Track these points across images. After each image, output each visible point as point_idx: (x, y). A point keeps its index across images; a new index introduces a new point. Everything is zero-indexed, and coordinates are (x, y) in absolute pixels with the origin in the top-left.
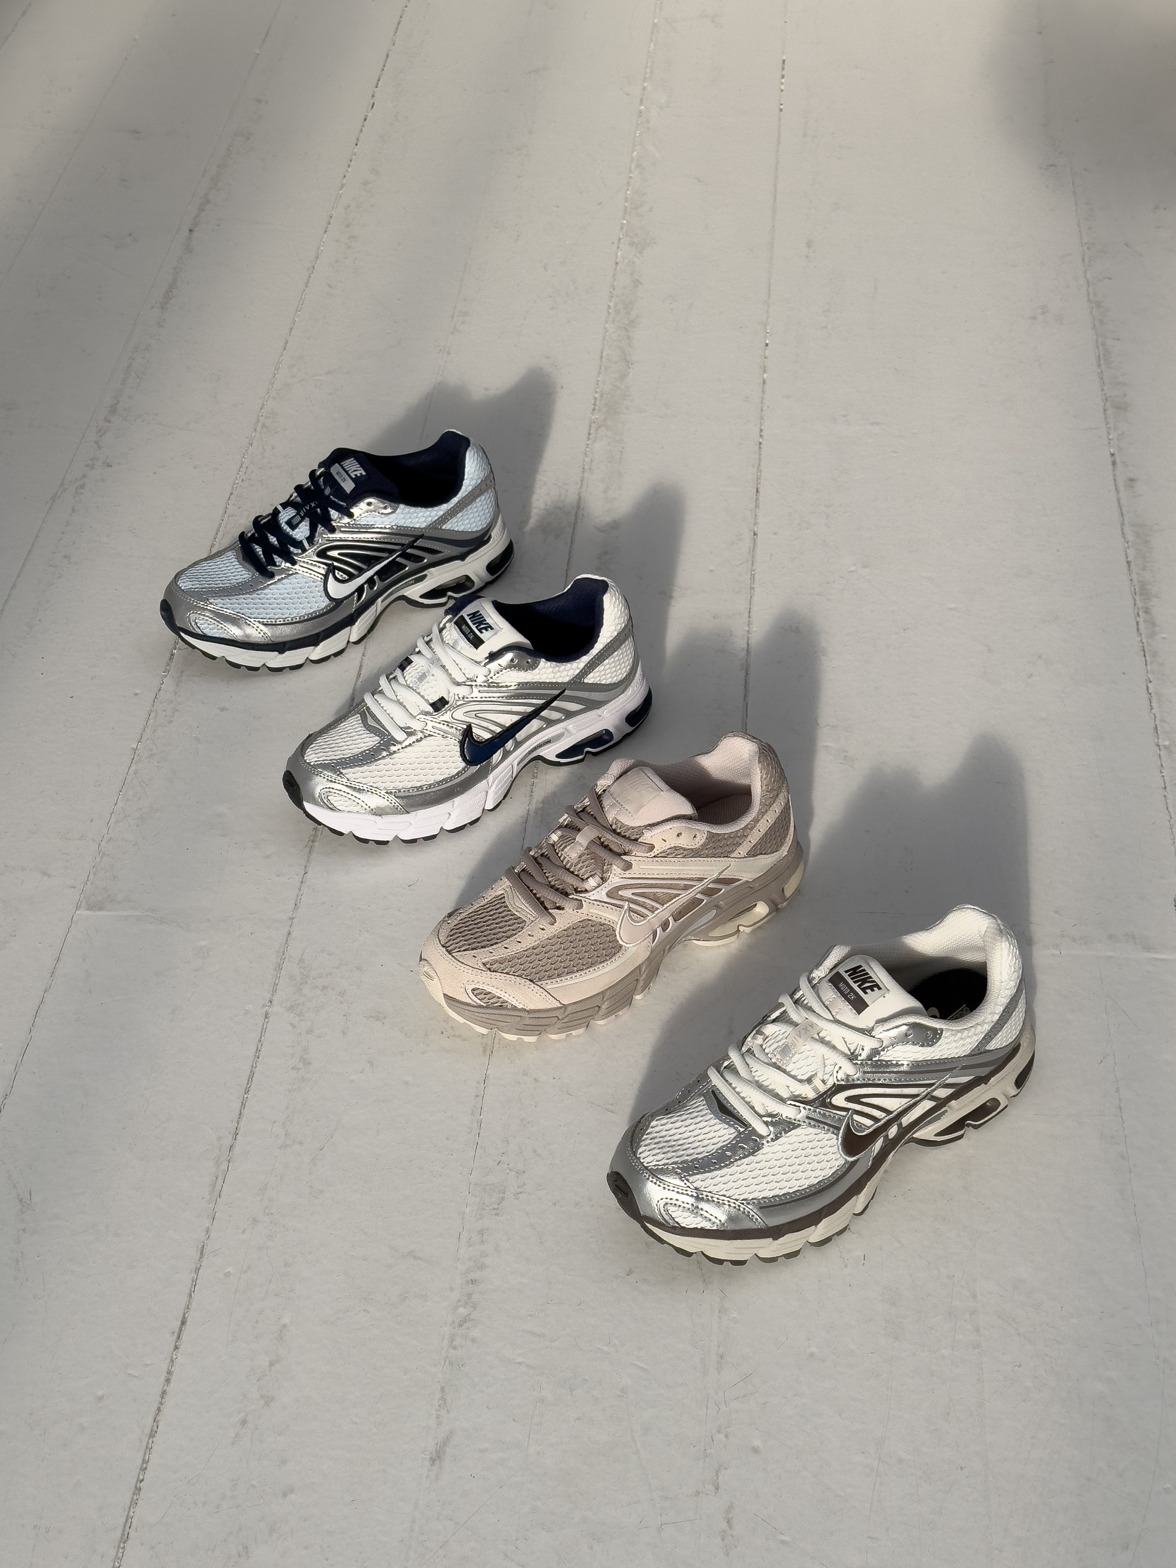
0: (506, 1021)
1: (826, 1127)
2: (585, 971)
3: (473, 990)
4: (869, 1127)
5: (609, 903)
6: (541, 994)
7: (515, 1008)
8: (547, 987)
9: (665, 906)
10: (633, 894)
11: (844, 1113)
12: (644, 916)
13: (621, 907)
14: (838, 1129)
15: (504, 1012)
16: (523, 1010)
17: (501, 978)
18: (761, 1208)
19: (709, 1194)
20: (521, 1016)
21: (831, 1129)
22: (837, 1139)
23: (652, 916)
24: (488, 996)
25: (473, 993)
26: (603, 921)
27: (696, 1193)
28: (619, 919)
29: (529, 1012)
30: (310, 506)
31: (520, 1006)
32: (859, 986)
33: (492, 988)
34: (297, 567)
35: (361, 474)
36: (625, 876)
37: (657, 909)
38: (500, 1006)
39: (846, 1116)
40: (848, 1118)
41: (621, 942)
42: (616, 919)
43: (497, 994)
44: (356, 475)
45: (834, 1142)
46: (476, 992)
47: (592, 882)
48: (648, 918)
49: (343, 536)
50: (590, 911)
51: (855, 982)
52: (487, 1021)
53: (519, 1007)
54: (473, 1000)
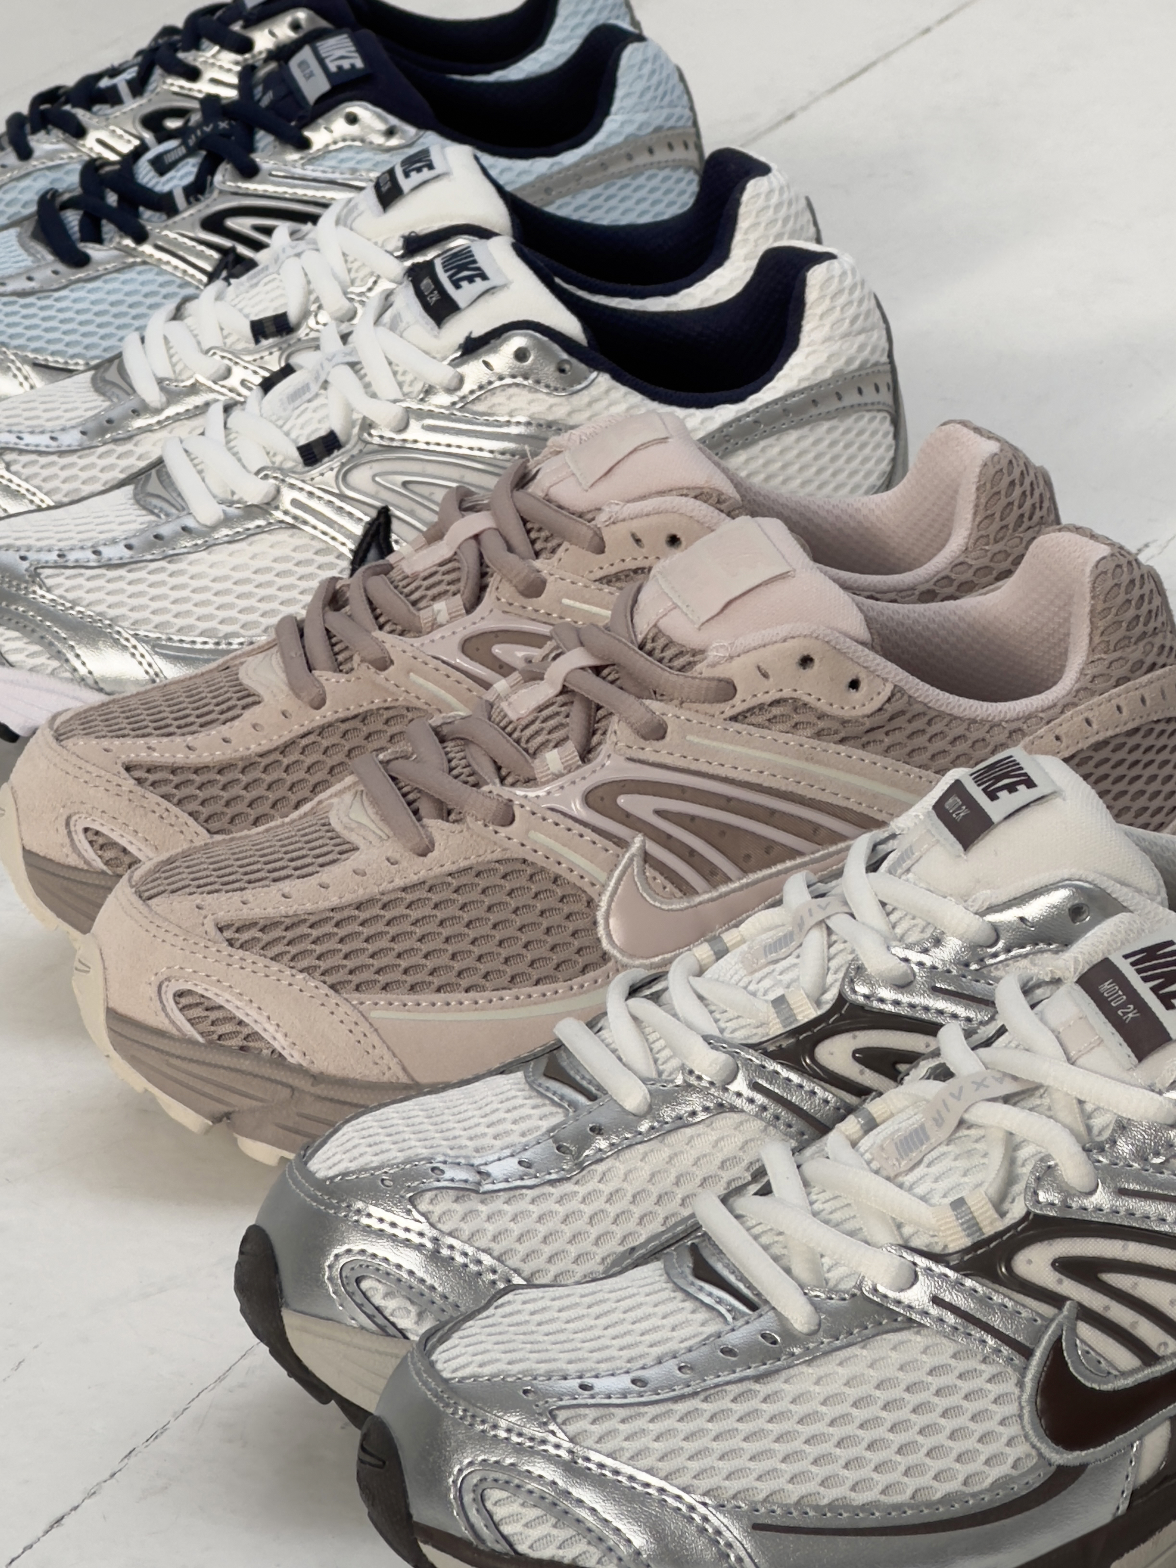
0: (251, 1092)
1: (991, 1341)
2: (487, 994)
3: (179, 995)
4: (1124, 1374)
5: (585, 824)
6: (353, 1027)
7: (277, 1059)
8: (374, 1014)
9: (752, 877)
10: (658, 813)
11: (1046, 1310)
12: (685, 889)
13: (622, 844)
14: (1027, 1353)
15: (245, 1064)
16: (298, 1069)
17: (254, 967)
18: (757, 1527)
19: (609, 1462)
20: (293, 1089)
21: (1006, 1350)
22: (1020, 1384)
23: (706, 896)
24: (213, 1015)
25: (177, 1003)
26: (562, 870)
27: (570, 1452)
28: (609, 878)
29: (318, 1078)
30: (216, 127)
31: (294, 1057)
32: (1154, 989)
33: (227, 996)
34: (147, 248)
35: (353, 66)
36: (642, 755)
37: (728, 880)
38: (242, 1048)
39: (1052, 1320)
40: (1060, 1327)
41: (605, 944)
42: (602, 876)
43: (240, 1015)
44: (340, 68)
45: (1009, 1386)
46: (184, 1001)
47: (553, 759)
48: (697, 899)
49: (270, 189)
50: (533, 834)
51: (1146, 980)
52: (199, 1085)
53: (289, 1059)
54: (173, 1022)
